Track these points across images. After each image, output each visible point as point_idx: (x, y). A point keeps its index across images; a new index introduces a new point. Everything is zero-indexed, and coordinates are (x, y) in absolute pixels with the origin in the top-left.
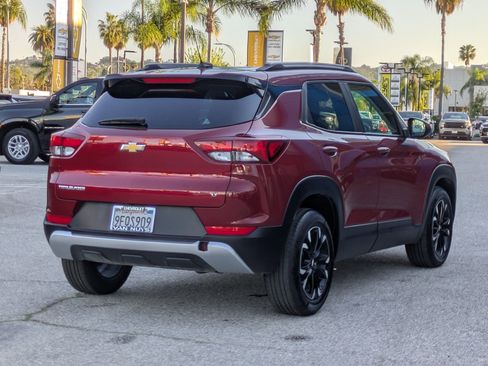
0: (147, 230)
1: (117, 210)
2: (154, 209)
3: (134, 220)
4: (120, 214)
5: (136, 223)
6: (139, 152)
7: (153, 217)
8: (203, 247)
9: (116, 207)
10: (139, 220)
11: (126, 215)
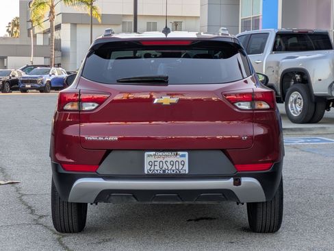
0: (182, 172)
1: (149, 156)
2: (186, 153)
3: (168, 164)
4: (153, 159)
5: (170, 167)
6: (172, 105)
7: (186, 159)
8: (237, 182)
9: (147, 153)
10: (172, 163)
11: (159, 160)
